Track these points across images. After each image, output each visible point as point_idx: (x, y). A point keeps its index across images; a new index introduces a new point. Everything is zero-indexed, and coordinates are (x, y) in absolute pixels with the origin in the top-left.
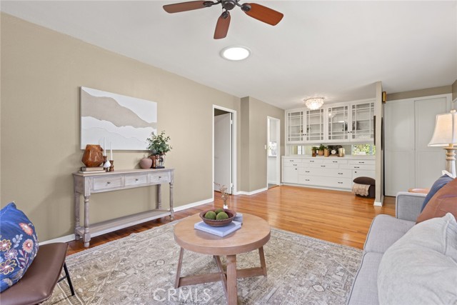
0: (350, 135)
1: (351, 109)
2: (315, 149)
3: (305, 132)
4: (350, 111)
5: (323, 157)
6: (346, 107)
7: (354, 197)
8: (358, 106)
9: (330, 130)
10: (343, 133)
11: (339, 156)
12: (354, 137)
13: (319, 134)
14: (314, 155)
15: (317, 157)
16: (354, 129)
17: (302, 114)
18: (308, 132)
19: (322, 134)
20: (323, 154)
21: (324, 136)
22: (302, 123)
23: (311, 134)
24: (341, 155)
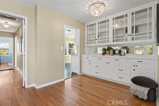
0: (130, 38)
1: (131, 16)
2: (104, 50)
3: (97, 38)
4: (129, 18)
5: (109, 56)
6: (126, 15)
7: (132, 96)
8: (137, 13)
9: (113, 35)
10: (123, 36)
11: (121, 55)
12: (133, 39)
13: (106, 38)
14: (104, 54)
15: (106, 56)
16: (133, 32)
17: (95, 25)
18: (99, 37)
19: (108, 38)
20: (110, 54)
21: (109, 39)
22: (95, 32)
23: (101, 39)
24: (122, 54)
